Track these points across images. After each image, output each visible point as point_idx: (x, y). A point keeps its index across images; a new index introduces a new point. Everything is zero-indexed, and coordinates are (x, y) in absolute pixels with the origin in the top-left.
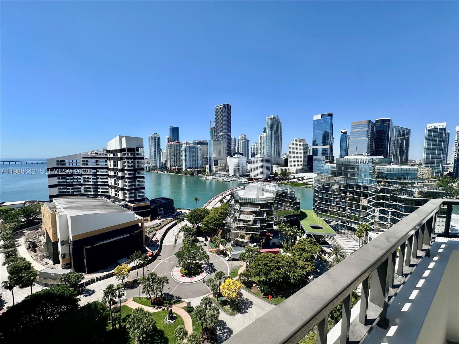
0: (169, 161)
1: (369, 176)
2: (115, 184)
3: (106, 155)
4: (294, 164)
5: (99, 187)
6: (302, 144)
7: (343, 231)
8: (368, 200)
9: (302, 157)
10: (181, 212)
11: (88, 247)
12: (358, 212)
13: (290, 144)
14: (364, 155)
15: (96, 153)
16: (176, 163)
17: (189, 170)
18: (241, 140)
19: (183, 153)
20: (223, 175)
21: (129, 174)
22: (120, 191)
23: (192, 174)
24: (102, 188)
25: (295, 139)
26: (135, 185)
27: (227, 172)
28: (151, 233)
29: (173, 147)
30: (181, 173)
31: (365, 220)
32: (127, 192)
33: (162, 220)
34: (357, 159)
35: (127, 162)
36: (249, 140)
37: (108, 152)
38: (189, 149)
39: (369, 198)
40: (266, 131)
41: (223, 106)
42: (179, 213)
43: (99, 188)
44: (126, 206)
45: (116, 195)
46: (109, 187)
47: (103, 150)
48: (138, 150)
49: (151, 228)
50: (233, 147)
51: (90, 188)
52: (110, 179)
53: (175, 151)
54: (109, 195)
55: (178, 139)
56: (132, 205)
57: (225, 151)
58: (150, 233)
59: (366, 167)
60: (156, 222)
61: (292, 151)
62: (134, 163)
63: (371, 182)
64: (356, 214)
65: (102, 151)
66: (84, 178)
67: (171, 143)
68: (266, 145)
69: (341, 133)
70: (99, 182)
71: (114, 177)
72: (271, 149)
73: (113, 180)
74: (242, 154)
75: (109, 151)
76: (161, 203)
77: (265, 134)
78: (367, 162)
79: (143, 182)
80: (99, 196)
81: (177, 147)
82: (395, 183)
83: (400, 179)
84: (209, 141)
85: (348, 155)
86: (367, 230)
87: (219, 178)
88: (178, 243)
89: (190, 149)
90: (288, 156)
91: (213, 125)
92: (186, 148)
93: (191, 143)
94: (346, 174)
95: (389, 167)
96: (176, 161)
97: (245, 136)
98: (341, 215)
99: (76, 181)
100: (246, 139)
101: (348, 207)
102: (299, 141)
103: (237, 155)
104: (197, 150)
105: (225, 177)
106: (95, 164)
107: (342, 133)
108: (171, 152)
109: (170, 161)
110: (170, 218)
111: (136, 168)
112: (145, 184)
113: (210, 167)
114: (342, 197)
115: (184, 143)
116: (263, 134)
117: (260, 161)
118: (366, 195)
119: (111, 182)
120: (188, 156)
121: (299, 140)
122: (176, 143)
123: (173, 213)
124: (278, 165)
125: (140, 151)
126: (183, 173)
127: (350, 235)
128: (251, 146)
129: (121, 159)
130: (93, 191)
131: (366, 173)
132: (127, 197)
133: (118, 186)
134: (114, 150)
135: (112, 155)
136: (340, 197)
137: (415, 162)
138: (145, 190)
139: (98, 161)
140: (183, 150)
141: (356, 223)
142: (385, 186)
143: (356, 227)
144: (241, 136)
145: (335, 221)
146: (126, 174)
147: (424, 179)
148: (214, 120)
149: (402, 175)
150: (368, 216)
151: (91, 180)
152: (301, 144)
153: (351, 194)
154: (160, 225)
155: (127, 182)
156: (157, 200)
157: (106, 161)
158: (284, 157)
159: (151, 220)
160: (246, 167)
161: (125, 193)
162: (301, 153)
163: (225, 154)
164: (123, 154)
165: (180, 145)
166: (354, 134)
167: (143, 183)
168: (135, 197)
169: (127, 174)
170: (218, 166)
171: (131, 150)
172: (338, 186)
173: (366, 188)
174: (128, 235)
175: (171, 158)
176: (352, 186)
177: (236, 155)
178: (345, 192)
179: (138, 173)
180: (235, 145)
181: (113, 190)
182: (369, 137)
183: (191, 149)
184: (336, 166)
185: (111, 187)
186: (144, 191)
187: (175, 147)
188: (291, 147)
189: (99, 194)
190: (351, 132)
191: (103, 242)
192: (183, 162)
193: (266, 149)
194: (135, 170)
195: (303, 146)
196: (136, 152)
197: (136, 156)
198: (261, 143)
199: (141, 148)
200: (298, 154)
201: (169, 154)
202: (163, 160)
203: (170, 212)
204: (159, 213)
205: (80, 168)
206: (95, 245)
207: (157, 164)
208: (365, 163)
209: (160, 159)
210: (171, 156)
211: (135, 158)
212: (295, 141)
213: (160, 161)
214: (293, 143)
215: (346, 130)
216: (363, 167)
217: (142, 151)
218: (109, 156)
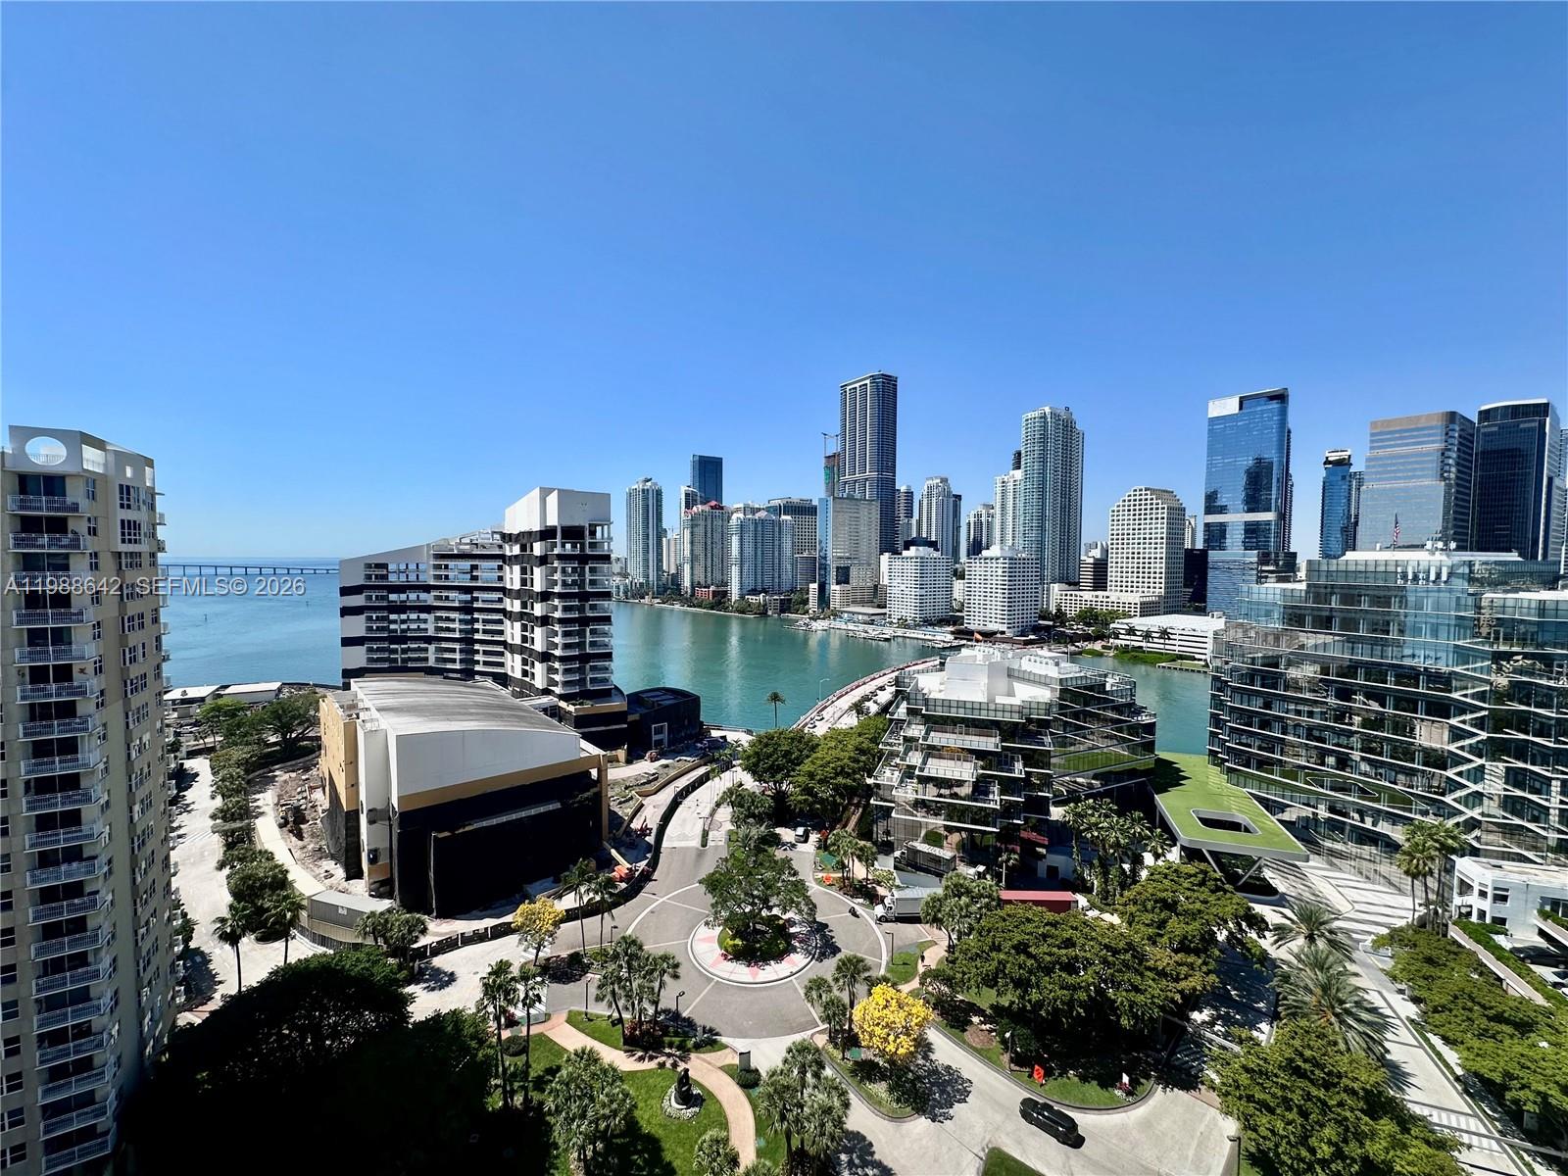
0: (687, 568)
1: (1452, 629)
2: (524, 639)
3: (500, 547)
4: (1129, 580)
5: (477, 647)
6: (1163, 508)
7: (1339, 846)
8: (1452, 727)
9: (1164, 555)
10: (724, 738)
11: (441, 836)
12: (1407, 775)
13: (1116, 509)
14: (1429, 545)
16: (709, 575)
18: (929, 495)
19: (735, 541)
20: (866, 618)
21: (566, 609)
22: (536, 663)
24: (485, 653)
26: (581, 645)
27: (879, 607)
28: (627, 804)
29: (702, 523)
31: (1439, 808)
32: (557, 665)
33: (663, 762)
34: (1397, 566)
35: (559, 570)
36: (959, 497)
37: (507, 538)
38: (752, 528)
39: (1454, 721)
40: (1023, 463)
41: (868, 382)
42: (716, 740)
43: (478, 652)
44: (553, 712)
45: (525, 673)
46: (505, 648)
48: (593, 533)
49: (626, 788)
50: (903, 520)
51: (453, 650)
53: (709, 535)
54: (506, 674)
55: (719, 496)
56: (571, 708)
57: (875, 536)
58: (624, 802)
59: (1441, 594)
60: (645, 767)
61: (1123, 534)
62: (582, 574)
63: (1463, 655)
64: (1396, 784)
67: (695, 508)
68: (1022, 512)
69: (1325, 463)
70: (477, 631)
71: (521, 616)
72: (1042, 528)
73: (517, 625)
74: (933, 545)
75: (510, 535)
76: (660, 705)
77: (1019, 474)
78: (1444, 577)
79: (605, 634)
80: (477, 677)
84: (820, 500)
85: (1354, 550)
86: (1447, 851)
87: (851, 626)
88: (712, 844)
89: (756, 528)
90: (1105, 551)
91: (834, 447)
92: (742, 527)
93: (759, 510)
94: (1349, 624)
95: (1546, 595)
97: (944, 480)
98: (1327, 781)
99: (414, 626)
100: (949, 492)
101: (1362, 751)
104: (780, 532)
105: (872, 623)
106: (469, 576)
107: (1330, 463)
109: (692, 568)
110: (688, 759)
112: (613, 642)
113: (823, 589)
114: (1335, 710)
115: (737, 510)
116: (1012, 472)
117: (1000, 571)
118: (1440, 709)
119: (513, 632)
120: (749, 550)
121: (1149, 492)
123: (697, 742)
124: (1070, 584)
125: (599, 534)
127: (1372, 866)
128: (967, 516)
129: (543, 560)
131: (1439, 621)
132: (556, 684)
133: (532, 647)
134: (522, 534)
135: (516, 550)
136: (1326, 713)
139: (476, 567)
140: (734, 530)
141: (1394, 819)
142: (1531, 674)
143: (1398, 834)
145: (1304, 804)
146: (556, 608)
150: (1451, 791)
152: (1157, 508)
153: (1371, 702)
157: (500, 568)
158: (1089, 556)
159: (629, 762)
160: (950, 589)
161: (551, 670)
162: (1159, 541)
163: (875, 543)
166: (1380, 466)
167: (606, 640)
168: (582, 681)
169: (560, 608)
170: (847, 587)
171: (572, 533)
172: (1317, 668)
173: (1445, 681)
175: (693, 559)
176: (1376, 671)
177: (913, 548)
178: (1345, 693)
180: (909, 515)
181: (518, 658)
182: (1449, 479)
183: (760, 529)
184: (1307, 592)
185: (512, 649)
186: (607, 664)
187: (709, 522)
188: (1121, 518)
189: (477, 668)
190: (1369, 460)
191: (485, 824)
192: (735, 571)
193: (1022, 529)
194: (584, 597)
195: (1165, 516)
196: (588, 540)
197: (588, 551)
198: (1003, 507)
199: (602, 526)
200: (1147, 546)
201: (687, 546)
202: (669, 566)
203: (689, 737)
204: (655, 738)
205: (427, 589)
206: (461, 831)
207: (651, 579)
208: (1434, 582)
209: (660, 560)
210: (696, 552)
211: (583, 559)
212: (1132, 498)
213: (659, 568)
214: (1127, 503)
215: (1348, 453)
216: (1425, 594)
217: (606, 535)
218: (508, 553)
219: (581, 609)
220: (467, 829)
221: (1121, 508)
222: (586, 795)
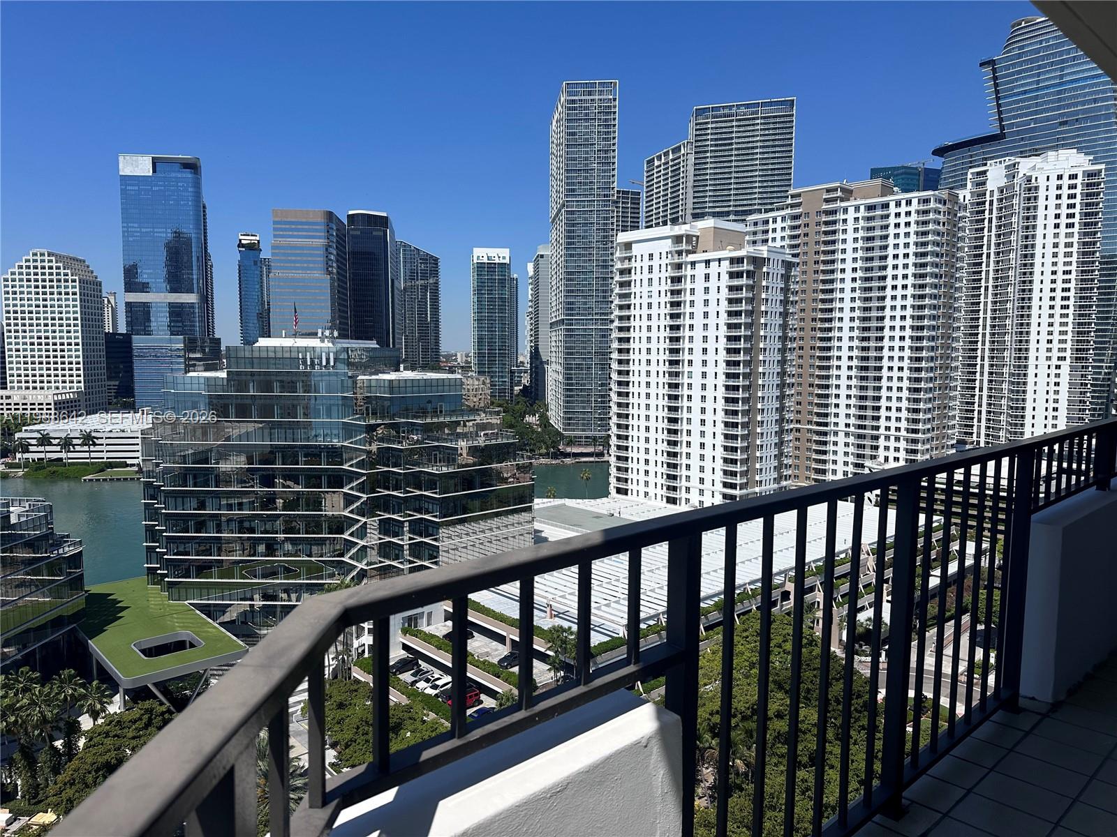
1: (340, 408)
8: (345, 494)
9: (80, 341)
12: (318, 544)
14: (320, 335)
31: (341, 568)
34: (299, 352)
39: (345, 490)
59: (331, 378)
63: (349, 431)
64: (311, 557)
69: (239, 246)
78: (332, 364)
82: (412, 428)
83: (424, 414)
85: (270, 337)
94: (266, 411)
95: (393, 376)
98: (259, 569)
101: (284, 532)
102: (54, 264)
107: (243, 246)
114: (262, 498)
118: (337, 480)
131: (332, 402)
136: (253, 502)
137: (456, 360)
141: (311, 589)
142: (389, 441)
145: (241, 600)
147: (477, 410)
149: (429, 402)
150: (348, 550)
153: (289, 483)
162: (72, 322)
166: (284, 254)
172: (243, 458)
173: (335, 454)
176: (289, 454)
178: (268, 480)
182: (332, 273)
184: (228, 379)
190: (274, 247)
208: (325, 367)
215: (258, 238)
216: (319, 378)
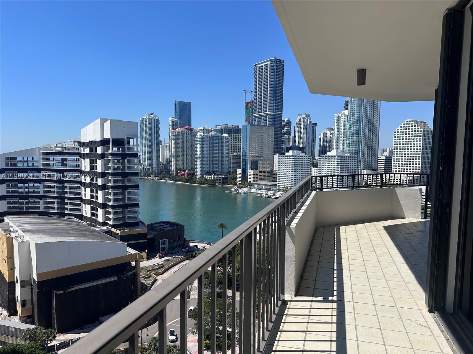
0: (173, 161)
2: (92, 197)
3: (79, 149)
4: (403, 168)
5: (66, 201)
6: (421, 131)
9: (421, 155)
10: (196, 246)
11: (59, 293)
13: (397, 131)
15: (62, 147)
16: (185, 164)
17: (208, 177)
18: (300, 124)
19: (199, 147)
20: (266, 187)
21: (115, 181)
22: (99, 209)
23: (213, 184)
24: (71, 204)
25: (407, 122)
26: (123, 200)
27: (273, 181)
28: (149, 279)
29: (181, 137)
30: (194, 183)
32: (110, 210)
33: (166, 258)
35: (111, 161)
36: (315, 125)
37: (83, 144)
38: (207, 140)
40: (349, 107)
41: (269, 63)
42: (192, 247)
43: (67, 203)
44: (109, 233)
45: (93, 214)
46: (82, 201)
47: (75, 141)
48: (129, 142)
49: (148, 271)
50: (286, 137)
51: (54, 203)
52: (83, 188)
53: (185, 144)
54: (82, 215)
55: (189, 124)
56: (118, 232)
57: (271, 145)
58: (147, 278)
60: (157, 261)
61: (400, 144)
62: (123, 163)
65: (73, 143)
66: (45, 186)
67: (177, 130)
68: (348, 132)
70: (66, 192)
71: (90, 185)
72: (358, 141)
73: (88, 190)
74: (301, 149)
75: (84, 142)
76: (164, 230)
77: (347, 112)
79: (136, 194)
80: (67, 217)
81: (188, 137)
84: (243, 126)
87: (259, 192)
88: (192, 297)
89: (210, 140)
90: (391, 153)
91: (250, 98)
92: (202, 139)
93: (211, 131)
96: (185, 162)
97: (308, 116)
99: (31, 190)
100: (310, 122)
102: (414, 125)
103: (293, 152)
104: (222, 142)
105: (269, 189)
106: (61, 164)
108: (178, 146)
109: (176, 161)
110: (179, 257)
111: (127, 171)
113: (244, 172)
115: (200, 131)
116: (343, 112)
117: (336, 163)
119: (86, 193)
120: (206, 152)
121: (414, 123)
122: (186, 129)
123: (182, 249)
124: (372, 170)
125: (132, 143)
126: (197, 181)
128: (320, 134)
129: (102, 156)
130: (58, 208)
132: (110, 219)
133: (97, 201)
134: (91, 142)
135: (87, 150)
138: (139, 208)
139: (66, 159)
140: (198, 141)
144: (300, 117)
146: (110, 181)
148: (253, 89)
151: (55, 190)
152: (418, 131)
154: (163, 266)
155: (112, 194)
156: (157, 225)
157: (78, 160)
158: (382, 156)
159: (148, 258)
160: (310, 172)
161: (107, 213)
162: (418, 148)
163: (271, 149)
164: (105, 148)
165: (194, 134)
167: (136, 197)
168: (123, 218)
169: (112, 181)
170: (257, 171)
171: (118, 142)
174: (116, 278)
175: (177, 156)
177: (291, 151)
179: (129, 180)
180: (289, 134)
181: (89, 207)
183: (211, 141)
185: (86, 202)
186: (136, 209)
187: (185, 137)
188: (399, 136)
189: (66, 212)
191: (81, 287)
192: (198, 163)
193: (348, 141)
194: (125, 175)
195: (422, 135)
196: (126, 146)
197: (126, 152)
198: (338, 130)
199: (133, 139)
200: (412, 150)
201: (173, 150)
202: (163, 159)
203: (178, 246)
204: (161, 246)
205: (39, 170)
206: (69, 290)
207: (154, 166)
209: (158, 156)
210: (178, 153)
211: (124, 156)
212: (405, 125)
213: (158, 160)
214: (402, 128)
217: (135, 143)
218: (83, 152)
219: (123, 181)
220: (72, 289)
221: (399, 131)
222: (130, 273)
